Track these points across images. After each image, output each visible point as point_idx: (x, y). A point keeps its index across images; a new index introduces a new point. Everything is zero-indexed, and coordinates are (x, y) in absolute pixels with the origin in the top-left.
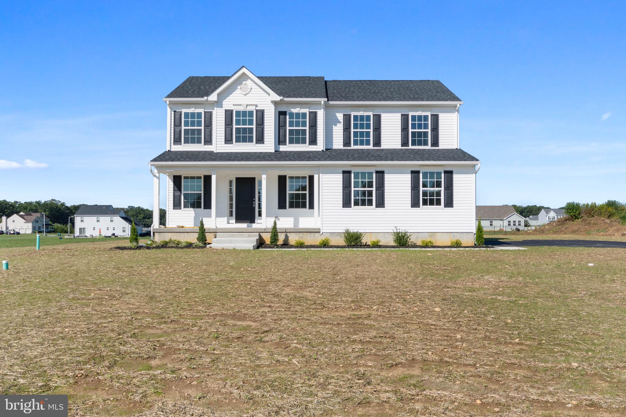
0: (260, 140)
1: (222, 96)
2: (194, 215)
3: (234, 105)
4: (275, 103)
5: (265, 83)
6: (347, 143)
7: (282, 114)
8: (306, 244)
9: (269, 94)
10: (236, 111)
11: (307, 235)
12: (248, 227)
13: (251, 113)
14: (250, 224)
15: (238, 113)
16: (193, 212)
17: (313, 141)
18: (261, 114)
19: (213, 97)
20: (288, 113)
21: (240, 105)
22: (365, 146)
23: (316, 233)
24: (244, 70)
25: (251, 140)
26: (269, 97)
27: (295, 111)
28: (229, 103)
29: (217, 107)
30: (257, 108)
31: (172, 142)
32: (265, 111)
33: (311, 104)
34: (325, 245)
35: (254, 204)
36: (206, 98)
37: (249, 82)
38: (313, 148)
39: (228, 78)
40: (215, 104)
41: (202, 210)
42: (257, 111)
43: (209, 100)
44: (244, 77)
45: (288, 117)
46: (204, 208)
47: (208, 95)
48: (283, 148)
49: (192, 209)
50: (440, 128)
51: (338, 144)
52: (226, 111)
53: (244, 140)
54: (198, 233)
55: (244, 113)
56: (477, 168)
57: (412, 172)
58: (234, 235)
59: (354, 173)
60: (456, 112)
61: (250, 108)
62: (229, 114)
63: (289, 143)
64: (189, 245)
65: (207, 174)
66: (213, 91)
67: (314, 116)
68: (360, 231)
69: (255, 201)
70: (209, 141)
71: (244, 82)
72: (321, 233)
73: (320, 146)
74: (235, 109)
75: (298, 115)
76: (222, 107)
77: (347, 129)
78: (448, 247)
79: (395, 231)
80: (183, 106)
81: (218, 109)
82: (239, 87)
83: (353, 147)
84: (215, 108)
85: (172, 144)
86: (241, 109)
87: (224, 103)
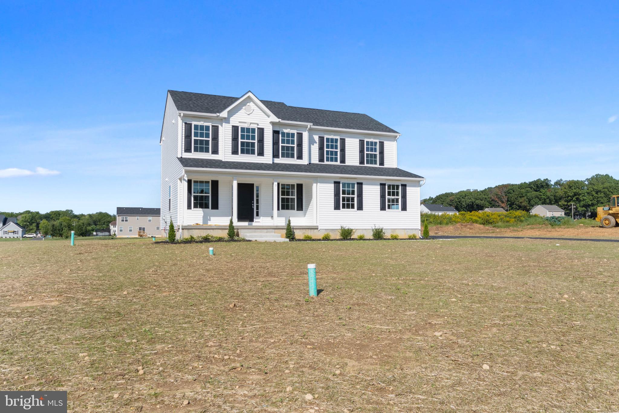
0: (261, 153)
1: (231, 113)
2: (203, 214)
3: (240, 122)
4: (273, 124)
5: (267, 107)
6: (321, 159)
7: (276, 133)
8: (313, 238)
9: (269, 116)
10: (241, 127)
11: (308, 231)
12: (249, 225)
13: (253, 130)
14: (250, 223)
15: (243, 129)
16: (202, 212)
17: (300, 157)
18: (261, 131)
19: (224, 114)
20: (280, 132)
21: (245, 123)
22: (334, 162)
23: (315, 230)
24: (250, 94)
25: (253, 153)
26: (267, 118)
27: (286, 131)
28: (235, 120)
29: (225, 123)
30: (259, 127)
31: (183, 149)
32: (265, 129)
33: (300, 127)
34: (326, 239)
35: (253, 206)
36: (218, 114)
37: (251, 104)
38: (299, 162)
39: (237, 99)
40: (224, 120)
41: (209, 210)
42: (258, 128)
43: (220, 116)
44: (249, 99)
45: (280, 135)
46: (212, 208)
47: (220, 112)
48: (277, 161)
49: (201, 209)
50: (385, 152)
51: (315, 160)
52: (233, 126)
53: (248, 152)
54: (228, 230)
55: (248, 129)
56: (421, 182)
57: (381, 184)
58: (255, 231)
59: (342, 183)
60: (395, 141)
61: (252, 126)
62: (235, 129)
63: (282, 157)
64: (220, 240)
65: (215, 179)
66: (225, 108)
67: (300, 136)
68: (352, 228)
69: (253, 203)
70: (215, 151)
71: (248, 104)
72: (319, 229)
73: (305, 161)
74: (240, 126)
75: (288, 134)
76: (229, 123)
77: (321, 148)
78: (407, 239)
79: (374, 228)
80: (193, 118)
81: (226, 124)
82: (244, 108)
83: (326, 163)
84: (224, 124)
85: (183, 151)
86: (246, 126)
87: (231, 120)
